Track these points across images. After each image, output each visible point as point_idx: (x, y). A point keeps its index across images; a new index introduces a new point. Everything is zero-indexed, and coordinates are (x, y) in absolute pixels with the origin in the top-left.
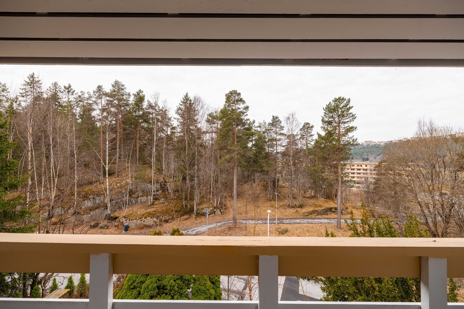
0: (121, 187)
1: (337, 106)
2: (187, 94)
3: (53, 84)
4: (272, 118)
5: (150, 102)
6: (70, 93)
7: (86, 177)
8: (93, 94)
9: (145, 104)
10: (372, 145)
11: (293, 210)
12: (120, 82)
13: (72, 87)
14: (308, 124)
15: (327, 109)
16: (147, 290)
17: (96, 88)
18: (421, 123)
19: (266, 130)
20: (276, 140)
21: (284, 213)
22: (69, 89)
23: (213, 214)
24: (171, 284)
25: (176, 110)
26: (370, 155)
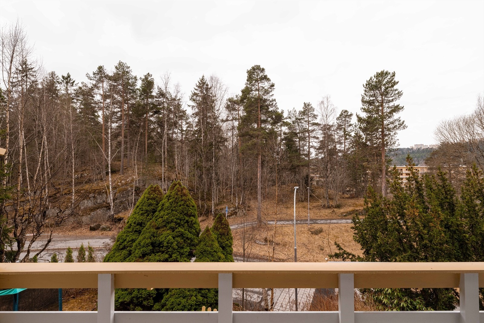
0: (126, 184)
1: (380, 82)
2: (203, 77)
3: (50, 73)
4: (303, 105)
5: (160, 88)
6: (69, 84)
7: (86, 174)
8: (93, 76)
9: (155, 92)
10: (423, 149)
11: (328, 211)
12: (125, 63)
13: (71, 77)
14: (346, 111)
15: (368, 86)
16: (139, 247)
17: (97, 69)
18: (480, 99)
19: (297, 119)
20: (308, 131)
21: (319, 214)
22: (67, 79)
23: (235, 216)
24: (169, 240)
25: (190, 96)
26: (421, 160)
